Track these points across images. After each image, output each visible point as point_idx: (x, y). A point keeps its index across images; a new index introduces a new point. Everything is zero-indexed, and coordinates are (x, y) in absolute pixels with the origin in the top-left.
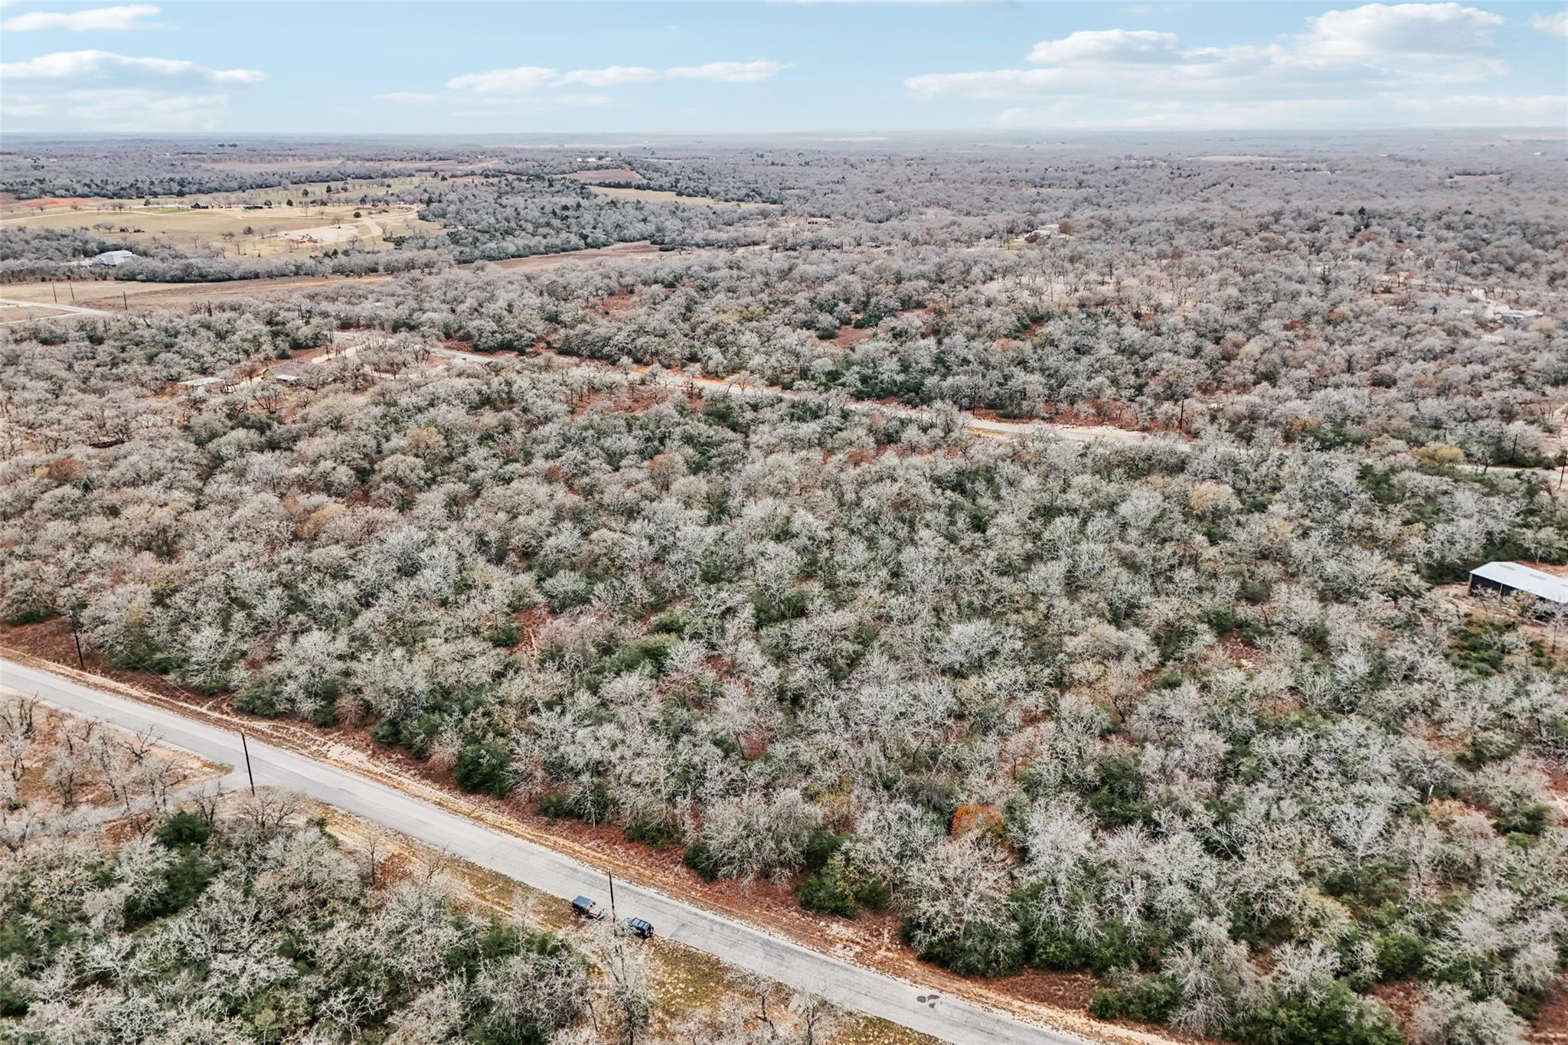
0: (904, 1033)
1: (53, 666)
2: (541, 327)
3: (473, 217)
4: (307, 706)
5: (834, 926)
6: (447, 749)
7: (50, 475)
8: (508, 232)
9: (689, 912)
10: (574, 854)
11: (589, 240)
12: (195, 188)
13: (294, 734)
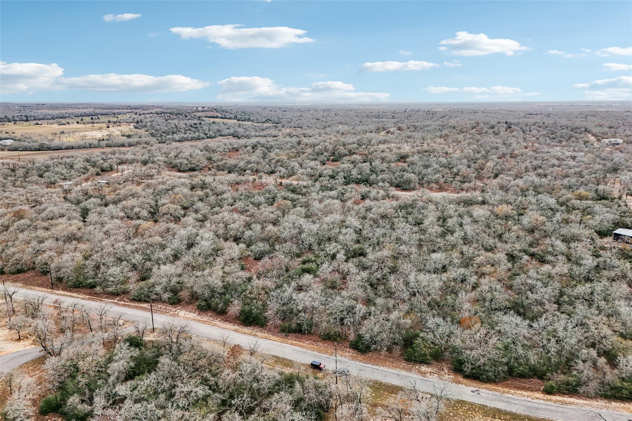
0: (472, 405)
2: (206, 162)
3: (158, 127)
5: (422, 367)
6: (235, 308)
7: (14, 216)
8: (173, 133)
9: (361, 365)
10: (301, 346)
11: (208, 135)
12: (32, 118)
13: (161, 308)
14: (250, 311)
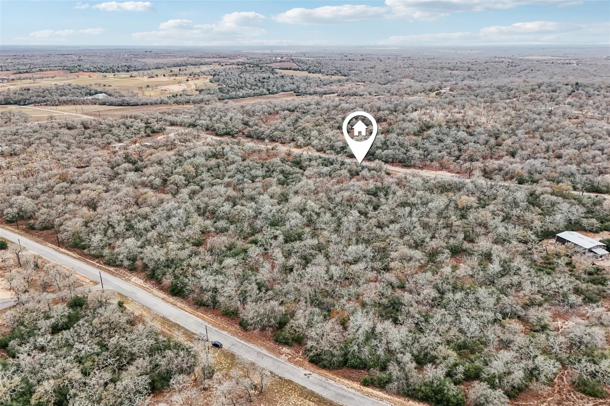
0: (296, 385)
1: (50, 245)
2: (241, 126)
3: (229, 82)
4: (126, 263)
5: (284, 349)
6: (168, 280)
7: (60, 178)
8: (241, 88)
9: (236, 341)
10: (203, 319)
11: (270, 91)
12: (133, 69)
13: (121, 273)
14: (176, 285)
